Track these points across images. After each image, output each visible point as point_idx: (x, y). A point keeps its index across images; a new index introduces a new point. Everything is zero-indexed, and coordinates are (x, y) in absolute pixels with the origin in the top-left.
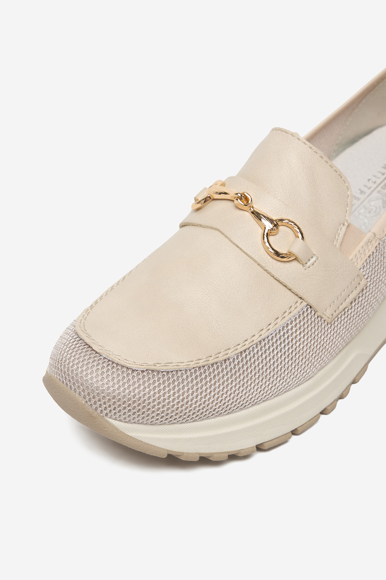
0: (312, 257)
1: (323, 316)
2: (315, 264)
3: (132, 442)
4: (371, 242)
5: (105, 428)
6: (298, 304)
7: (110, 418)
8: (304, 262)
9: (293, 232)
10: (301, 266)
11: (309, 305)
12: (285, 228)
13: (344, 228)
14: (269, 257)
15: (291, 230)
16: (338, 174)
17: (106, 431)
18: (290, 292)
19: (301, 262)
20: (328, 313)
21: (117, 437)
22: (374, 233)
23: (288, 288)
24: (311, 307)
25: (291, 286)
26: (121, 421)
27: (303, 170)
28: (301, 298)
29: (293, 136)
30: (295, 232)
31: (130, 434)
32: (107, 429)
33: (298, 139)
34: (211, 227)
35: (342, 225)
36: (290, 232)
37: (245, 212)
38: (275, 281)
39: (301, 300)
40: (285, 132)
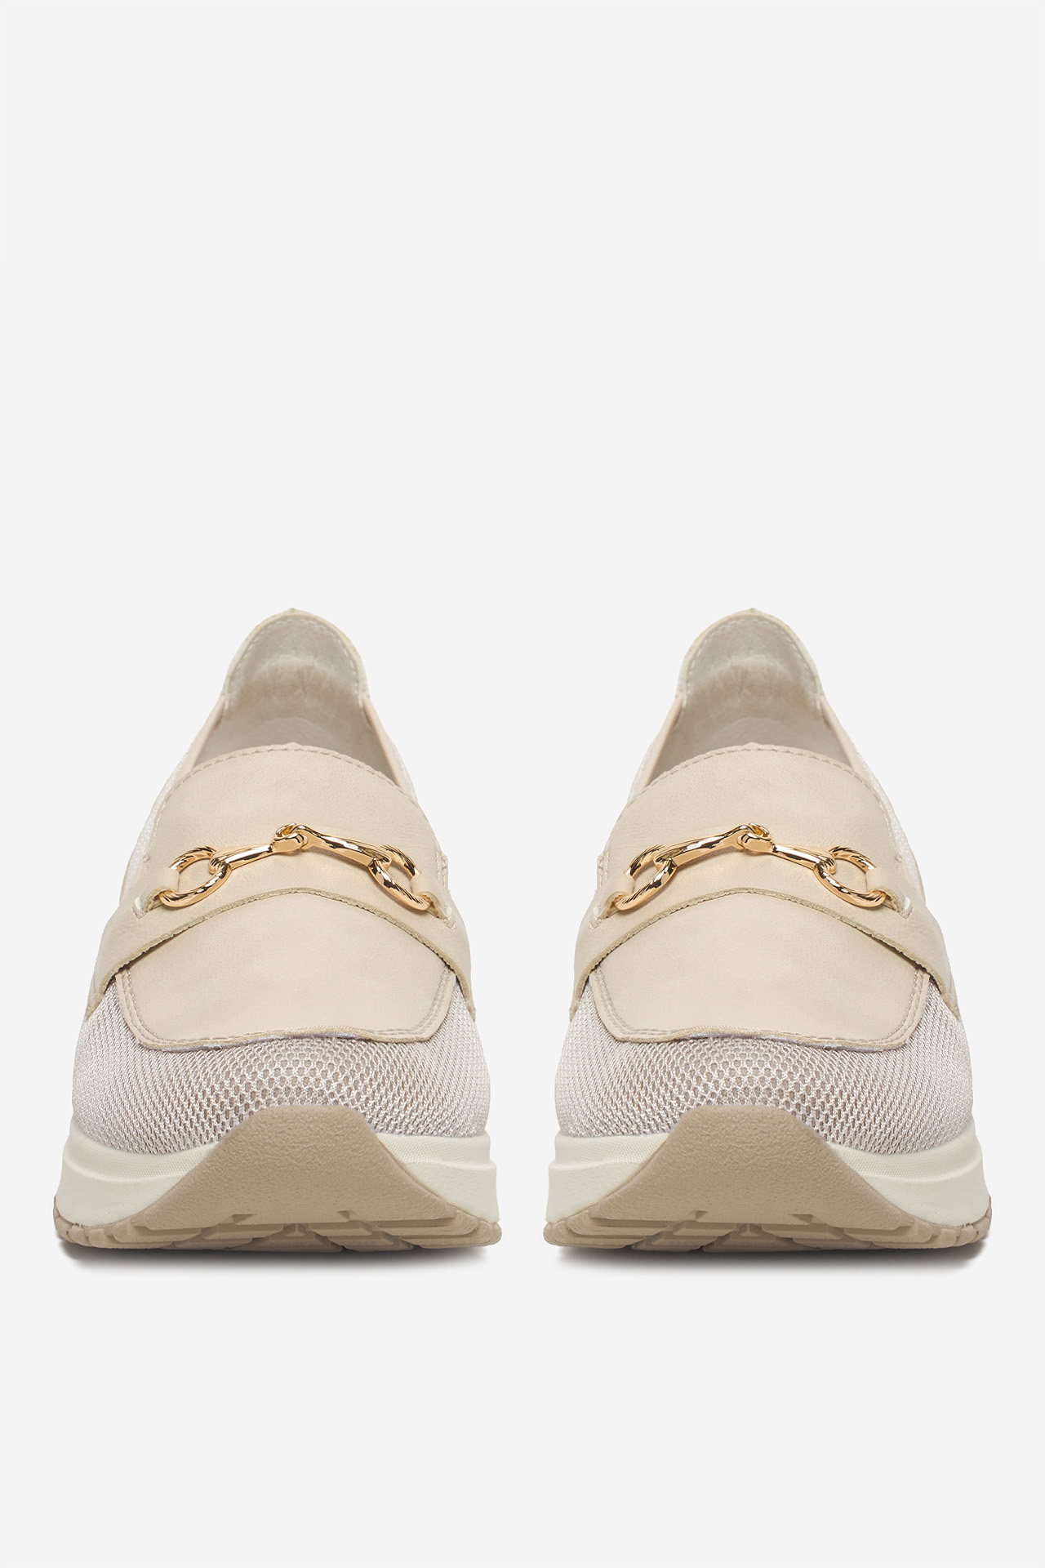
6: (920, 978)
8: (900, 906)
10: (896, 913)
11: (933, 980)
18: (901, 959)
19: (895, 906)
23: (897, 952)
24: (936, 985)
28: (919, 967)
38: (874, 942)
39: (922, 972)
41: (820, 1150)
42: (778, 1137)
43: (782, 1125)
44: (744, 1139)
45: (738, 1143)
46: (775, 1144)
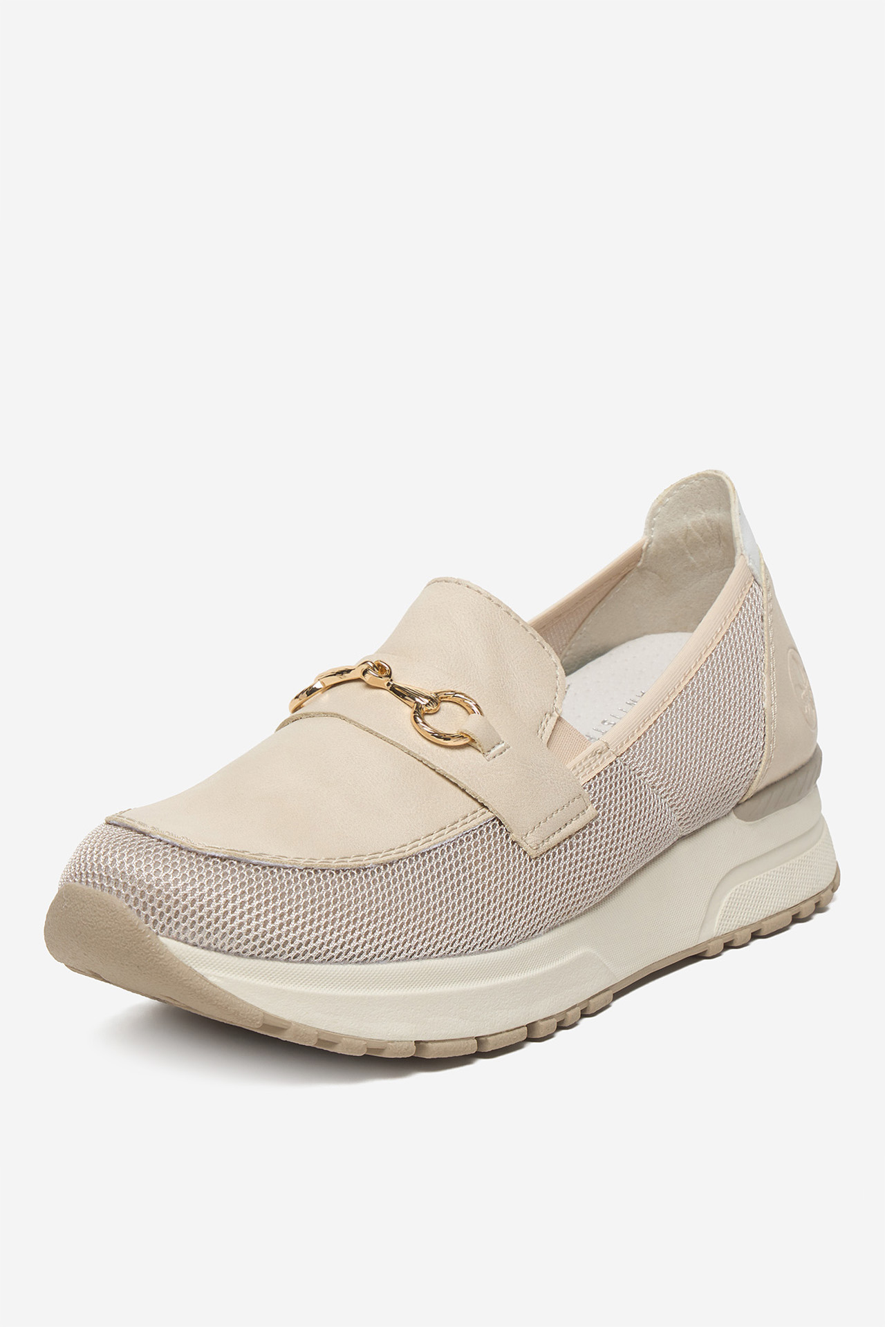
0: (499, 744)
1: (522, 842)
2: (504, 753)
3: (204, 985)
4: (600, 753)
5: (160, 954)
6: (477, 814)
7: (169, 936)
8: (486, 748)
9: (464, 711)
10: (481, 755)
11: (498, 820)
12: (450, 705)
13: (552, 721)
14: (426, 742)
15: (462, 708)
16: (538, 640)
17: (161, 959)
18: (465, 795)
19: (480, 749)
20: (530, 842)
21: (179, 973)
22: (607, 743)
23: (460, 788)
24: (501, 824)
25: (464, 782)
26: (185, 942)
27: (478, 629)
28: (482, 805)
29: (459, 584)
30: (466, 707)
31: (200, 970)
32: (162, 956)
33: (468, 587)
34: (324, 713)
35: (548, 715)
36: (458, 710)
37: (380, 691)
38: (438, 776)
39: (484, 810)
40: (446, 581)
41: (143, 941)
42: (109, 923)
43: (113, 913)
44: (87, 918)
45: (84, 920)
46: (107, 928)
